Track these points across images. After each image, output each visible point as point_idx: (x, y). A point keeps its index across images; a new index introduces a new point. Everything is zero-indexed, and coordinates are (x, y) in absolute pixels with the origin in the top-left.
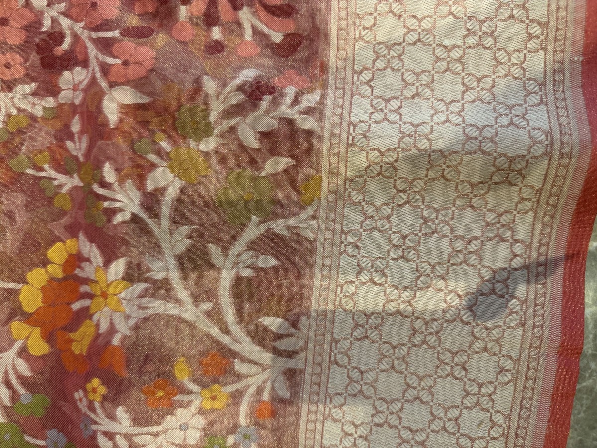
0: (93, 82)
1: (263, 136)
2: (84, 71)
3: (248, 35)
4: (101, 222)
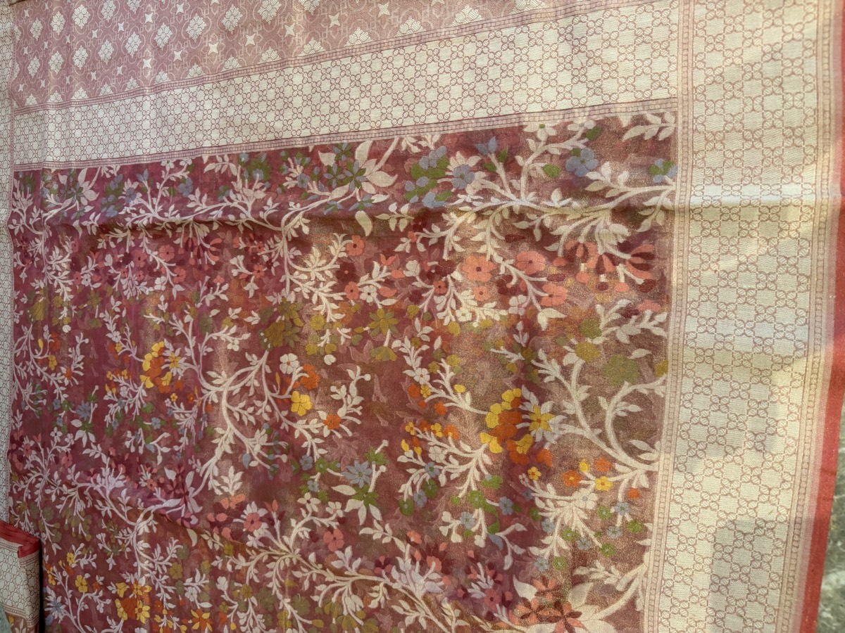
0: (531, 303)
1: (631, 337)
2: (524, 298)
3: (622, 280)
4: (537, 381)
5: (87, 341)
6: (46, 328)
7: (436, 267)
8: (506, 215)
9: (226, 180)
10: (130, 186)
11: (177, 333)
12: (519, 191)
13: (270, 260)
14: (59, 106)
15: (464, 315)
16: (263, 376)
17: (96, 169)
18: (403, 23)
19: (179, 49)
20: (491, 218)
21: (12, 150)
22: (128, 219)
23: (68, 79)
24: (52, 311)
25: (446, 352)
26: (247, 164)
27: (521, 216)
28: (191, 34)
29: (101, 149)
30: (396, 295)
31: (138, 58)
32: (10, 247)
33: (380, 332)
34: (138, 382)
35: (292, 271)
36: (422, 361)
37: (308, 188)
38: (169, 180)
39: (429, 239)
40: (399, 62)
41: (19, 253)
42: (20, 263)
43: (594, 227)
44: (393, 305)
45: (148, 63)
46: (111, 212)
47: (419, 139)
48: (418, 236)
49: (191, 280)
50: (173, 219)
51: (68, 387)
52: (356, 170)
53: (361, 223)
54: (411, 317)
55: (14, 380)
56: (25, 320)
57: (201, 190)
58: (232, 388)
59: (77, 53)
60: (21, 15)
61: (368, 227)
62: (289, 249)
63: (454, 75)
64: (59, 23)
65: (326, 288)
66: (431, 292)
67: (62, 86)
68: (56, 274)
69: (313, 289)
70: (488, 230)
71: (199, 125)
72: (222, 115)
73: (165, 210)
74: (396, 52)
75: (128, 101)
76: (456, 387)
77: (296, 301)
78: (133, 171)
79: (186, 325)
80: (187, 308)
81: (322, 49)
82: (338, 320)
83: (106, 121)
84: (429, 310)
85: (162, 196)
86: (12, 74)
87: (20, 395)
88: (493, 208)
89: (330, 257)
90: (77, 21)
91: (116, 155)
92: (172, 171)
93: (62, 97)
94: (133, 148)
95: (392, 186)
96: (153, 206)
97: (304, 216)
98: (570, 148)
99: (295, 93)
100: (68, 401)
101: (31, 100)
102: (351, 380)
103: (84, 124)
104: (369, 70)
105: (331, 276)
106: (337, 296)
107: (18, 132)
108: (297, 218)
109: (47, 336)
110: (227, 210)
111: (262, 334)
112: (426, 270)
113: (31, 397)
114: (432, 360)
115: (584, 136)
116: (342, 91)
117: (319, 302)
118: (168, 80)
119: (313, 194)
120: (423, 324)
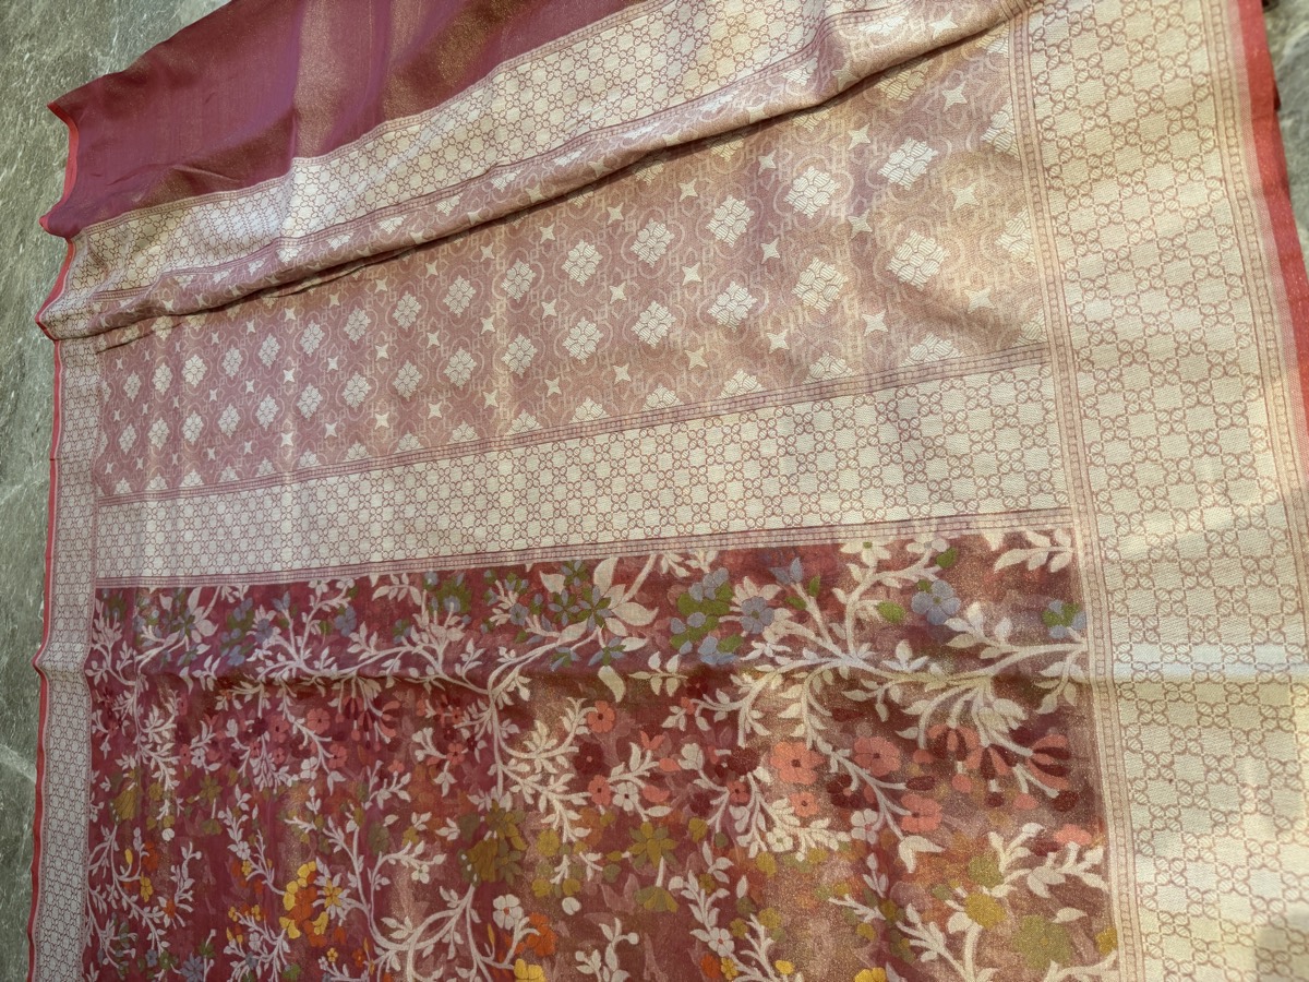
0: (886, 825)
1: (1051, 888)
2: (874, 814)
3: (1025, 789)
4: (909, 958)
5: (198, 855)
6: (137, 832)
7: (729, 759)
8: (829, 679)
9: (406, 610)
10: (263, 616)
11: (336, 850)
12: (845, 641)
13: (473, 737)
14: (162, 496)
15: (780, 840)
16: (468, 926)
17: (214, 589)
18: (650, 393)
19: (332, 421)
20: (806, 684)
21: (94, 557)
22: (260, 669)
23: (175, 457)
24: (146, 805)
25: (756, 904)
26: (436, 589)
27: (853, 682)
28: (350, 400)
29: (221, 559)
30: (670, 798)
31: (273, 432)
32: (86, 702)
33: (648, 861)
34: (276, 928)
35: (506, 758)
36: (720, 916)
37: (527, 626)
38: (320, 609)
39: (714, 712)
40: (648, 447)
41: (100, 712)
42: (100, 726)
43: (968, 704)
44: (667, 817)
45: (288, 439)
46: (236, 660)
47: (687, 557)
48: (696, 705)
49: (354, 766)
50: (327, 673)
51: (170, 930)
52: (596, 600)
53: (608, 683)
54: (695, 839)
55: (87, 914)
56: (105, 818)
57: (368, 626)
58: (422, 945)
59: (189, 421)
60: (111, 367)
61: (618, 689)
62: (501, 721)
63: (729, 467)
64: (163, 379)
65: (558, 785)
66: (725, 798)
67: (166, 467)
68: (154, 749)
69: (540, 788)
70: (803, 699)
71: (364, 531)
72: (398, 515)
73: (315, 656)
74: (644, 433)
75: (260, 492)
76: (778, 963)
77: (513, 808)
78: (266, 594)
79: (349, 837)
80: (349, 810)
81: (538, 426)
82: (581, 839)
83: (228, 520)
84: (724, 829)
85: (311, 634)
86: (97, 449)
87: (95, 938)
88: (810, 669)
89: (563, 736)
90: (189, 378)
91: (243, 570)
92: (324, 597)
93: (167, 482)
94: (267, 560)
95: (651, 625)
96: (298, 650)
97: (521, 674)
98: (915, 579)
99: (503, 488)
100: (170, 953)
101: (123, 487)
102: (608, 942)
103: (198, 523)
104: (606, 457)
105: (566, 765)
106: (577, 799)
107: (103, 530)
108: (511, 676)
109: (138, 845)
110: (407, 660)
111: (464, 857)
112: (714, 762)
113: (114, 944)
114: (735, 915)
115: (933, 561)
116: (570, 486)
117: (550, 809)
118: (318, 464)
119: (533, 634)
120: (716, 854)
